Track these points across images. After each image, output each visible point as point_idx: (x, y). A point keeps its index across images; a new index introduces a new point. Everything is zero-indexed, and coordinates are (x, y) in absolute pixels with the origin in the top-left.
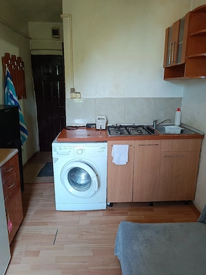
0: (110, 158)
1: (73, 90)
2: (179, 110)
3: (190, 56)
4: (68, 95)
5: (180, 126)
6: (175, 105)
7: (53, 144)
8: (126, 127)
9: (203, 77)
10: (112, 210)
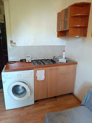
0: (35, 77)
1: (11, 42)
2: (64, 51)
3: (71, 27)
4: (9, 44)
5: (65, 58)
6: (63, 49)
7: (2, 73)
8: (41, 60)
9: (77, 36)
10: (37, 104)
